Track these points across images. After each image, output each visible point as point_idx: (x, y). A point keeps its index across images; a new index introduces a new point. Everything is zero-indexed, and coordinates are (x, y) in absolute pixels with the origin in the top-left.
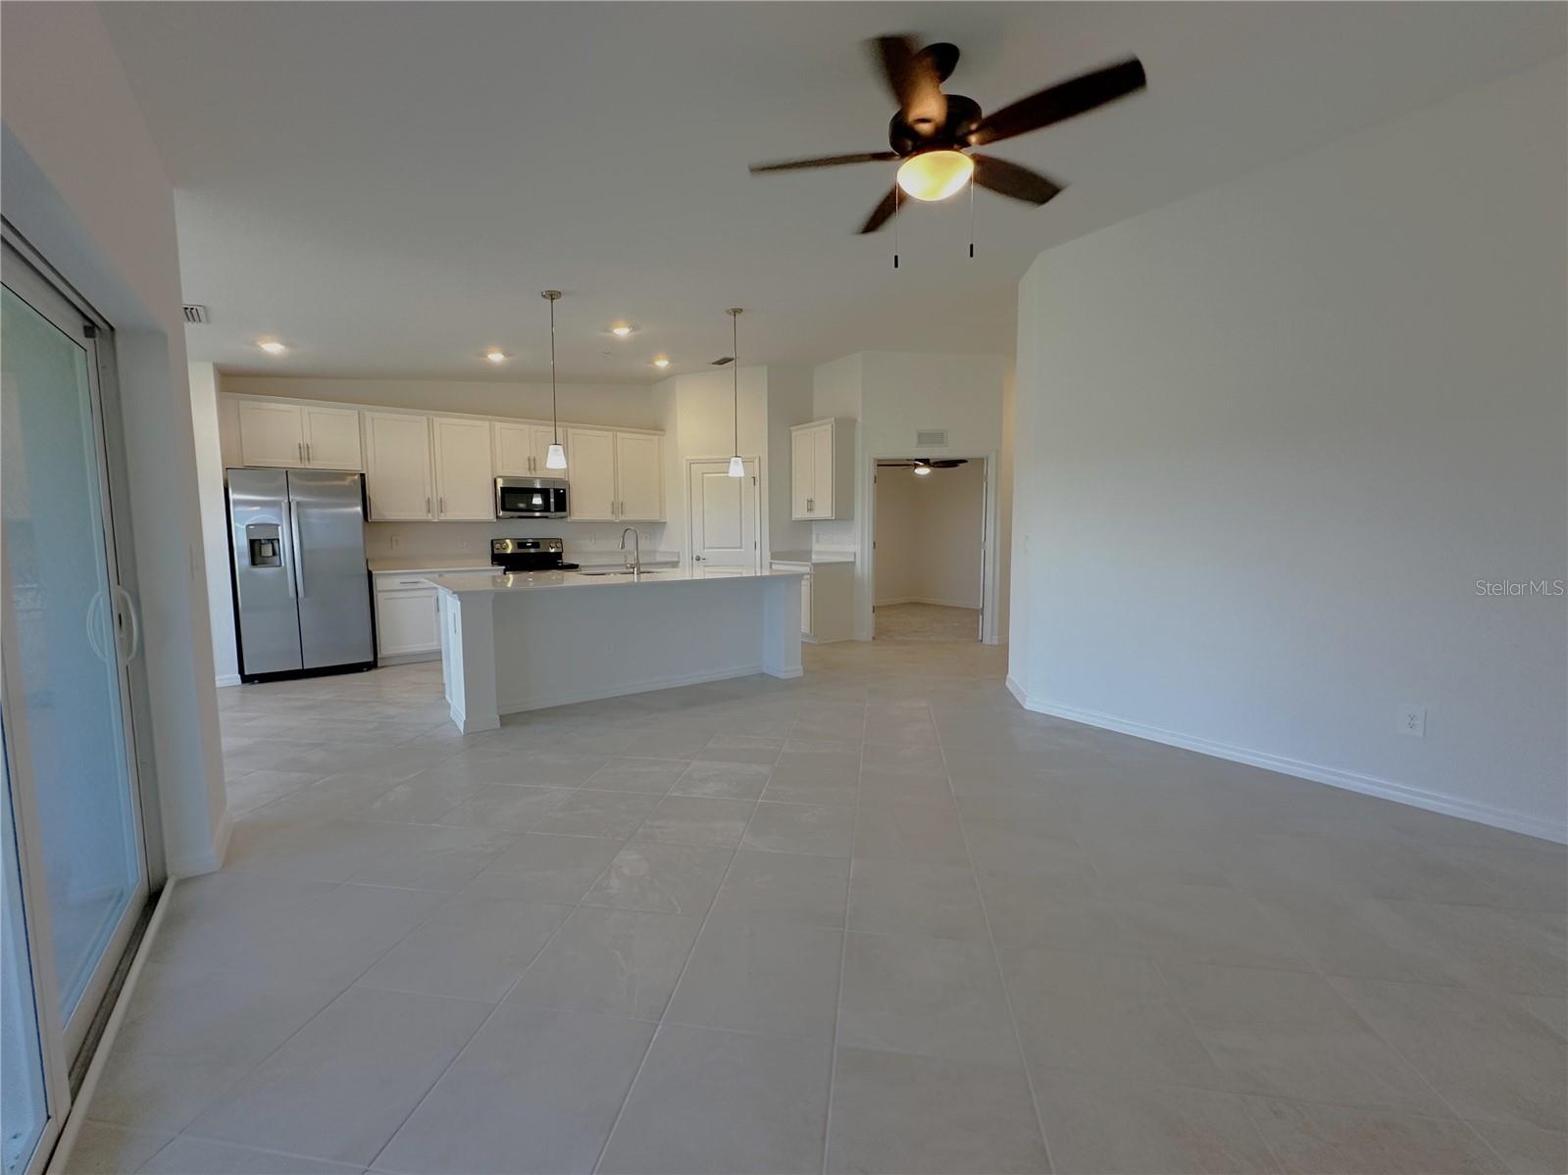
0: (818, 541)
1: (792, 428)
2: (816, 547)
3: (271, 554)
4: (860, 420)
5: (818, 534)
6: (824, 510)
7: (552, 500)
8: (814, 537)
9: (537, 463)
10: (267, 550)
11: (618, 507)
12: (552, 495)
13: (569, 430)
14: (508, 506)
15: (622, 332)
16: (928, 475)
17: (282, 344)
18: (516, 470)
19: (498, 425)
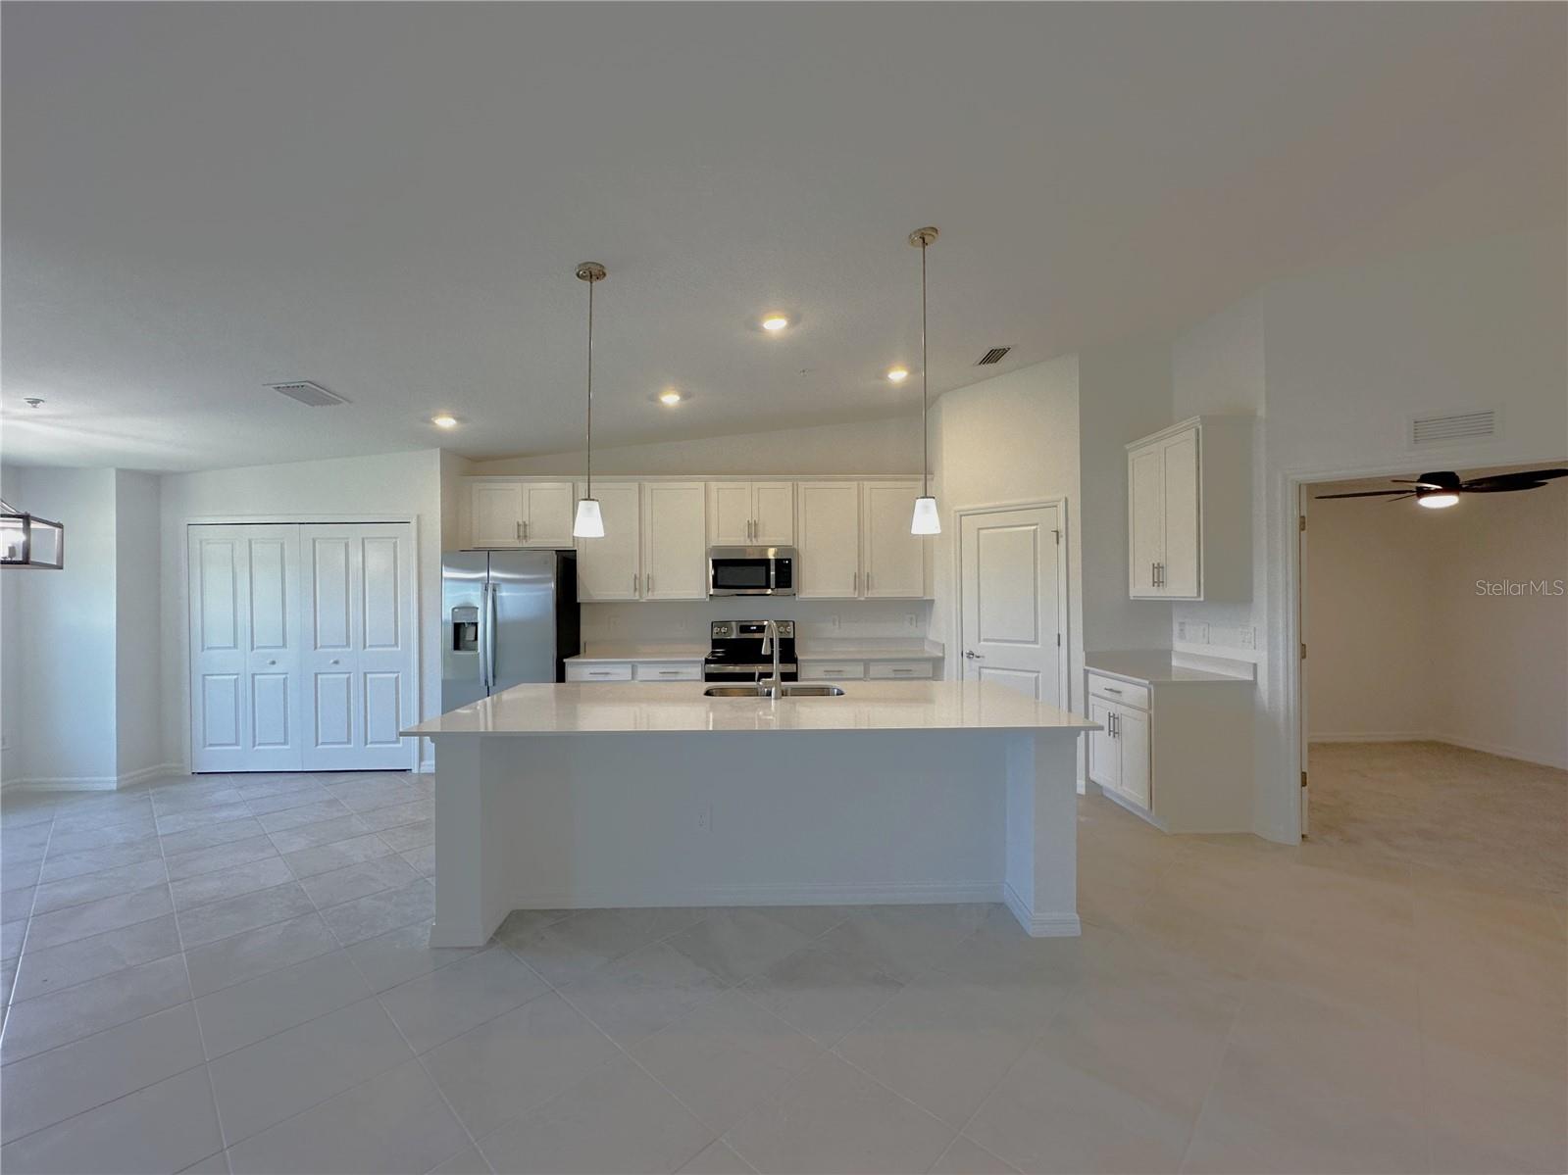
0: (1182, 636)
1: (1127, 447)
2: (1179, 645)
3: (473, 639)
4: (1262, 412)
5: (1182, 624)
6: (1183, 584)
7: (773, 573)
8: (1176, 628)
9: (760, 528)
10: (470, 636)
11: (861, 581)
12: (773, 567)
13: (800, 483)
14: (719, 583)
15: (775, 325)
16: (1456, 505)
17: (455, 418)
18: (733, 538)
19: (713, 485)
